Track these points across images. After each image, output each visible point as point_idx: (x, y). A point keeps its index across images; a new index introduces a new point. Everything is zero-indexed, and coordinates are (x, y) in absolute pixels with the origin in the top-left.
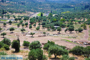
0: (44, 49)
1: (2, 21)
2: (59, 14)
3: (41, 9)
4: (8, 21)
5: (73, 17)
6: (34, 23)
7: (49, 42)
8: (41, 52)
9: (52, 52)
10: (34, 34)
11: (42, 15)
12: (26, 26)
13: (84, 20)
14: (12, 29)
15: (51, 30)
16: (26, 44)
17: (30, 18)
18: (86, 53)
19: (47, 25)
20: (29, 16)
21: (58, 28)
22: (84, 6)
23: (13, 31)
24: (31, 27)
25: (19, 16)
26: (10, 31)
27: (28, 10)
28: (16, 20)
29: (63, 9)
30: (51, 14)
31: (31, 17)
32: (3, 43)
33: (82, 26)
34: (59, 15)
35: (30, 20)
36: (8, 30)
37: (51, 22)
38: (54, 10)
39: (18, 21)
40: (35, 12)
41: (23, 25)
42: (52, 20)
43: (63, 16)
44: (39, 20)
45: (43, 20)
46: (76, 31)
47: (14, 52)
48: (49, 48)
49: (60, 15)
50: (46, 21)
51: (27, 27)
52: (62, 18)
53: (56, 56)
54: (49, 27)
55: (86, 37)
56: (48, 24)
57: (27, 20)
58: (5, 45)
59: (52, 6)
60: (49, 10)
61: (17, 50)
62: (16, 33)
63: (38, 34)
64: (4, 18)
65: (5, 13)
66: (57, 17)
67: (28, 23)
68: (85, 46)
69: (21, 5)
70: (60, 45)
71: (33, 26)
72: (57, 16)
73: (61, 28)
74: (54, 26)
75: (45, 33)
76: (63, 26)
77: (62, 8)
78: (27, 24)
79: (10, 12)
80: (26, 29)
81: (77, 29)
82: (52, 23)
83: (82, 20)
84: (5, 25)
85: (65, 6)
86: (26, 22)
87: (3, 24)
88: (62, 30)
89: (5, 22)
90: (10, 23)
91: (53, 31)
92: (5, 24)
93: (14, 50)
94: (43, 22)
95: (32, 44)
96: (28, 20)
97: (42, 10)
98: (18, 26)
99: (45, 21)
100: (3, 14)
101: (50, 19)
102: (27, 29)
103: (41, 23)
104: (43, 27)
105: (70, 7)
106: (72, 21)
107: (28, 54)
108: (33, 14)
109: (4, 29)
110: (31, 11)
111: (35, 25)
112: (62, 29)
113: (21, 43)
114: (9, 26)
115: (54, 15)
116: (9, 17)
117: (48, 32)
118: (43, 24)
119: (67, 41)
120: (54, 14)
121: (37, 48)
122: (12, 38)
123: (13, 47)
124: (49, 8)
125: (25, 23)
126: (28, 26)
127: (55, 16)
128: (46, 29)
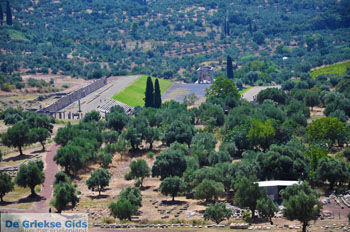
2: (295, 80)
3: (147, 46)
6: (93, 160)
11: (153, 97)
12: (27, 193)
15: (236, 215)
17: (56, 128)
19: (199, 172)
20: (46, 110)
21: (292, 191)
24: (66, 201)
29: (321, 42)
30: (229, 88)
34: (289, 87)
35: (62, 139)
37: (232, 145)
38: (248, 55)
40: (98, 76)
42: (238, 131)
43: (327, 95)
44: (129, 136)
45: (162, 135)
49: (300, 86)
50: (187, 140)
51: (34, 198)
52: (317, 113)
54: (220, 187)
56: (203, 163)
57: (33, 140)
60: (207, 58)
66: (282, 110)
67: (40, 165)
71: (83, 190)
72: (279, 99)
73: (318, 191)
74: (262, 184)
76: (333, 178)
77: (315, 36)
78: (31, 177)
82: (238, 155)
85: (338, 17)
86: (26, 162)
88: (325, 211)
91: (254, 220)
94: (165, 151)
96: (42, 139)
97: (150, 55)
99: (181, 141)
101: (219, 123)
103: (150, 164)
104: (166, 190)
108: (82, 93)
110: (68, 70)
111: (99, 183)
112: (324, 200)
115: (250, 94)
118: (170, 169)
120: (252, 80)
124: (212, 35)
125: (19, 164)
126: (48, 190)
127: (261, 98)
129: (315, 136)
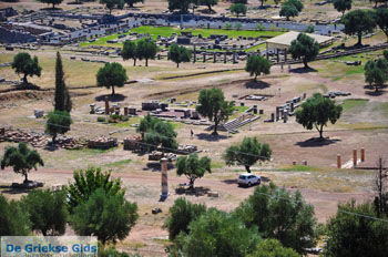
1: (233, 41)
14: (318, 112)
23: (329, 129)
26: (301, 128)
28: (355, 24)
32: (249, 225)
36: (281, 115)
39: (377, 38)
62: (353, 140)
64: (251, 15)
84: (262, 77)
87: (243, 64)
89: (263, 50)
92: (257, 66)
109: (249, 105)
114: (290, 85)
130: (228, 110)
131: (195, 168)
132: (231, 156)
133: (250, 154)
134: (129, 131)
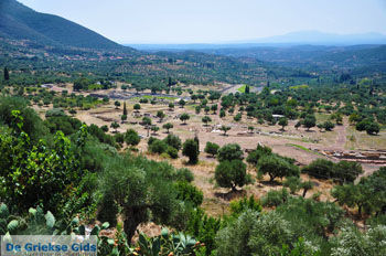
0: (249, 161)
1: (166, 100)
2: (285, 89)
3: (247, 77)
4: (178, 100)
5: (315, 98)
6: (230, 105)
7: (259, 147)
8: (242, 166)
9: (264, 169)
10: (229, 129)
11: (247, 90)
12: (213, 112)
13: (339, 104)
14: (184, 117)
15: (266, 123)
16: (211, 150)
17: (222, 96)
18: (338, 175)
19: (257, 111)
20: (220, 92)
21: (281, 118)
22: (340, 75)
23: (187, 121)
24: (222, 115)
25: (200, 91)
26: (181, 121)
27: (219, 80)
28: (194, 98)
29: (293, 80)
30: (268, 90)
31: (225, 94)
32: (166, 143)
33: (332, 118)
34: (283, 91)
35: (223, 99)
36: (176, 117)
37: (267, 105)
38: (273, 82)
39: (198, 101)
40: (234, 84)
41: (207, 110)
42: (269, 101)
43: (293, 94)
44: (240, 100)
45: (249, 101)
46: (319, 127)
47: (186, 164)
48: (260, 161)
49: (286, 91)
50: (255, 102)
51: (215, 113)
52: (290, 98)
53: (272, 179)
54: (262, 115)
55: (341, 141)
56: (259, 109)
57: (216, 99)
58: (170, 148)
59: (270, 73)
60: (263, 81)
61: (193, 160)
62: (192, 124)
63: (237, 129)
64: (170, 94)
65: (174, 84)
66: (281, 97)
67: (217, 105)
68: (336, 161)
69: (205, 68)
70: (282, 154)
71: (227, 113)
72: (280, 94)
73: (288, 119)
74: (273, 116)
75: (251, 128)
77: (291, 78)
78: (214, 108)
79: (182, 82)
80: (212, 117)
81: (322, 123)
82: (268, 108)
83: (334, 104)
84: (172, 109)
85: (298, 74)
87: (168, 105)
88: (289, 124)
89: (173, 102)
90: (182, 103)
91: (271, 125)
92: (171, 106)
93: (187, 159)
94: (249, 105)
95: (224, 149)
96: (218, 99)
97: (248, 79)
98: (198, 111)
99: (253, 102)
100: (170, 85)
101: (264, 99)
102: (215, 119)
103: (245, 108)
104: (248, 115)
105: (308, 76)
106: (312, 106)
107: (214, 169)
108: (229, 88)
109: (169, 115)
110: (226, 82)
111: (231, 111)
112: (289, 121)
113: (202, 147)
114: (179, 111)
115: (273, 92)
116: (179, 91)
117: (259, 127)
118: (250, 110)
119: (298, 148)
120: (274, 88)
121: (235, 157)
122: (183, 136)
123: (185, 153)
124: (264, 76)
125: (212, 104)
126: (218, 112)
127: (276, 93)
128: (255, 121)
129: (289, 104)
130: (164, 116)
131: (155, 129)
132: (164, 127)
133: (168, 126)
134: (140, 120)
